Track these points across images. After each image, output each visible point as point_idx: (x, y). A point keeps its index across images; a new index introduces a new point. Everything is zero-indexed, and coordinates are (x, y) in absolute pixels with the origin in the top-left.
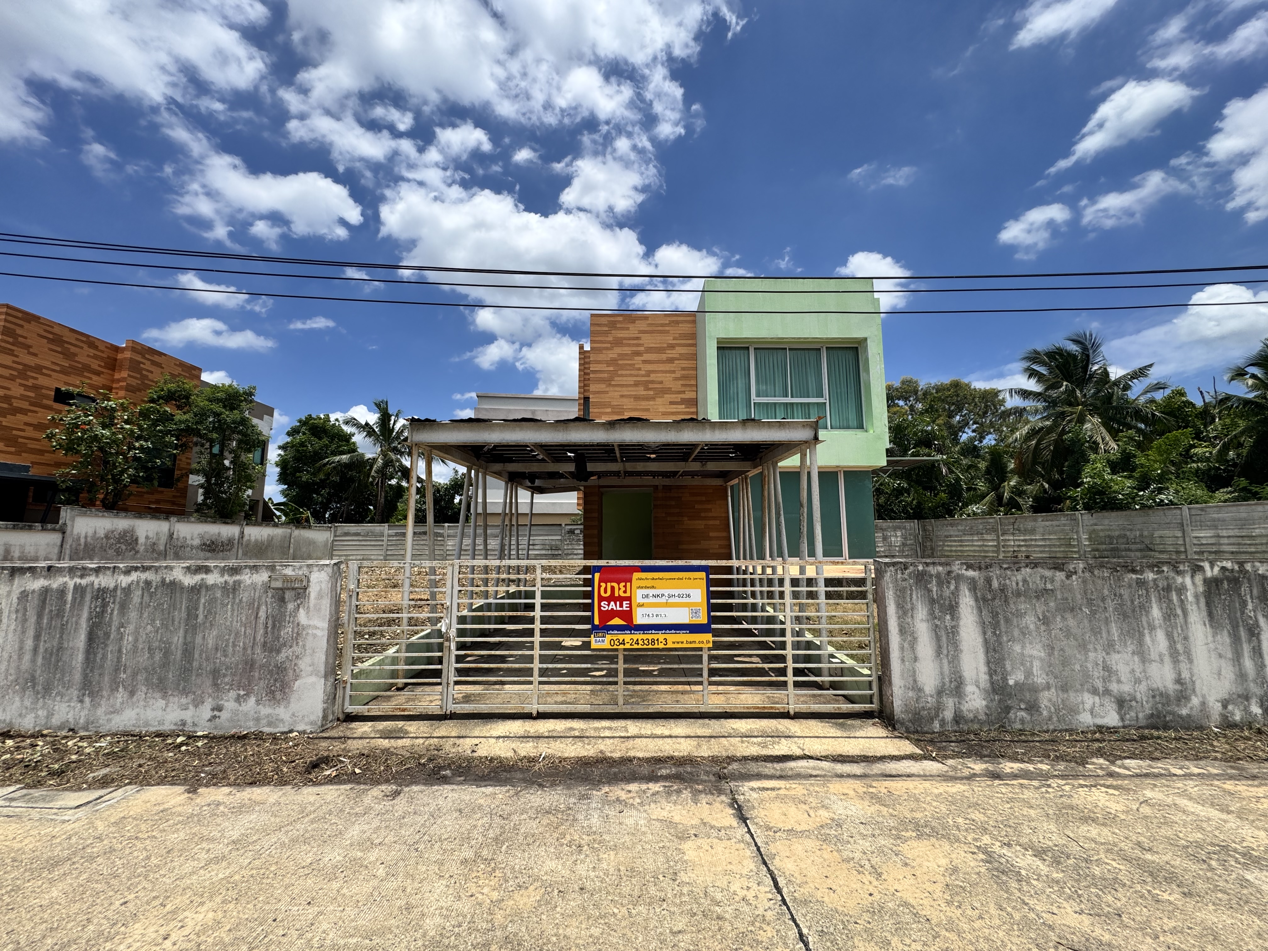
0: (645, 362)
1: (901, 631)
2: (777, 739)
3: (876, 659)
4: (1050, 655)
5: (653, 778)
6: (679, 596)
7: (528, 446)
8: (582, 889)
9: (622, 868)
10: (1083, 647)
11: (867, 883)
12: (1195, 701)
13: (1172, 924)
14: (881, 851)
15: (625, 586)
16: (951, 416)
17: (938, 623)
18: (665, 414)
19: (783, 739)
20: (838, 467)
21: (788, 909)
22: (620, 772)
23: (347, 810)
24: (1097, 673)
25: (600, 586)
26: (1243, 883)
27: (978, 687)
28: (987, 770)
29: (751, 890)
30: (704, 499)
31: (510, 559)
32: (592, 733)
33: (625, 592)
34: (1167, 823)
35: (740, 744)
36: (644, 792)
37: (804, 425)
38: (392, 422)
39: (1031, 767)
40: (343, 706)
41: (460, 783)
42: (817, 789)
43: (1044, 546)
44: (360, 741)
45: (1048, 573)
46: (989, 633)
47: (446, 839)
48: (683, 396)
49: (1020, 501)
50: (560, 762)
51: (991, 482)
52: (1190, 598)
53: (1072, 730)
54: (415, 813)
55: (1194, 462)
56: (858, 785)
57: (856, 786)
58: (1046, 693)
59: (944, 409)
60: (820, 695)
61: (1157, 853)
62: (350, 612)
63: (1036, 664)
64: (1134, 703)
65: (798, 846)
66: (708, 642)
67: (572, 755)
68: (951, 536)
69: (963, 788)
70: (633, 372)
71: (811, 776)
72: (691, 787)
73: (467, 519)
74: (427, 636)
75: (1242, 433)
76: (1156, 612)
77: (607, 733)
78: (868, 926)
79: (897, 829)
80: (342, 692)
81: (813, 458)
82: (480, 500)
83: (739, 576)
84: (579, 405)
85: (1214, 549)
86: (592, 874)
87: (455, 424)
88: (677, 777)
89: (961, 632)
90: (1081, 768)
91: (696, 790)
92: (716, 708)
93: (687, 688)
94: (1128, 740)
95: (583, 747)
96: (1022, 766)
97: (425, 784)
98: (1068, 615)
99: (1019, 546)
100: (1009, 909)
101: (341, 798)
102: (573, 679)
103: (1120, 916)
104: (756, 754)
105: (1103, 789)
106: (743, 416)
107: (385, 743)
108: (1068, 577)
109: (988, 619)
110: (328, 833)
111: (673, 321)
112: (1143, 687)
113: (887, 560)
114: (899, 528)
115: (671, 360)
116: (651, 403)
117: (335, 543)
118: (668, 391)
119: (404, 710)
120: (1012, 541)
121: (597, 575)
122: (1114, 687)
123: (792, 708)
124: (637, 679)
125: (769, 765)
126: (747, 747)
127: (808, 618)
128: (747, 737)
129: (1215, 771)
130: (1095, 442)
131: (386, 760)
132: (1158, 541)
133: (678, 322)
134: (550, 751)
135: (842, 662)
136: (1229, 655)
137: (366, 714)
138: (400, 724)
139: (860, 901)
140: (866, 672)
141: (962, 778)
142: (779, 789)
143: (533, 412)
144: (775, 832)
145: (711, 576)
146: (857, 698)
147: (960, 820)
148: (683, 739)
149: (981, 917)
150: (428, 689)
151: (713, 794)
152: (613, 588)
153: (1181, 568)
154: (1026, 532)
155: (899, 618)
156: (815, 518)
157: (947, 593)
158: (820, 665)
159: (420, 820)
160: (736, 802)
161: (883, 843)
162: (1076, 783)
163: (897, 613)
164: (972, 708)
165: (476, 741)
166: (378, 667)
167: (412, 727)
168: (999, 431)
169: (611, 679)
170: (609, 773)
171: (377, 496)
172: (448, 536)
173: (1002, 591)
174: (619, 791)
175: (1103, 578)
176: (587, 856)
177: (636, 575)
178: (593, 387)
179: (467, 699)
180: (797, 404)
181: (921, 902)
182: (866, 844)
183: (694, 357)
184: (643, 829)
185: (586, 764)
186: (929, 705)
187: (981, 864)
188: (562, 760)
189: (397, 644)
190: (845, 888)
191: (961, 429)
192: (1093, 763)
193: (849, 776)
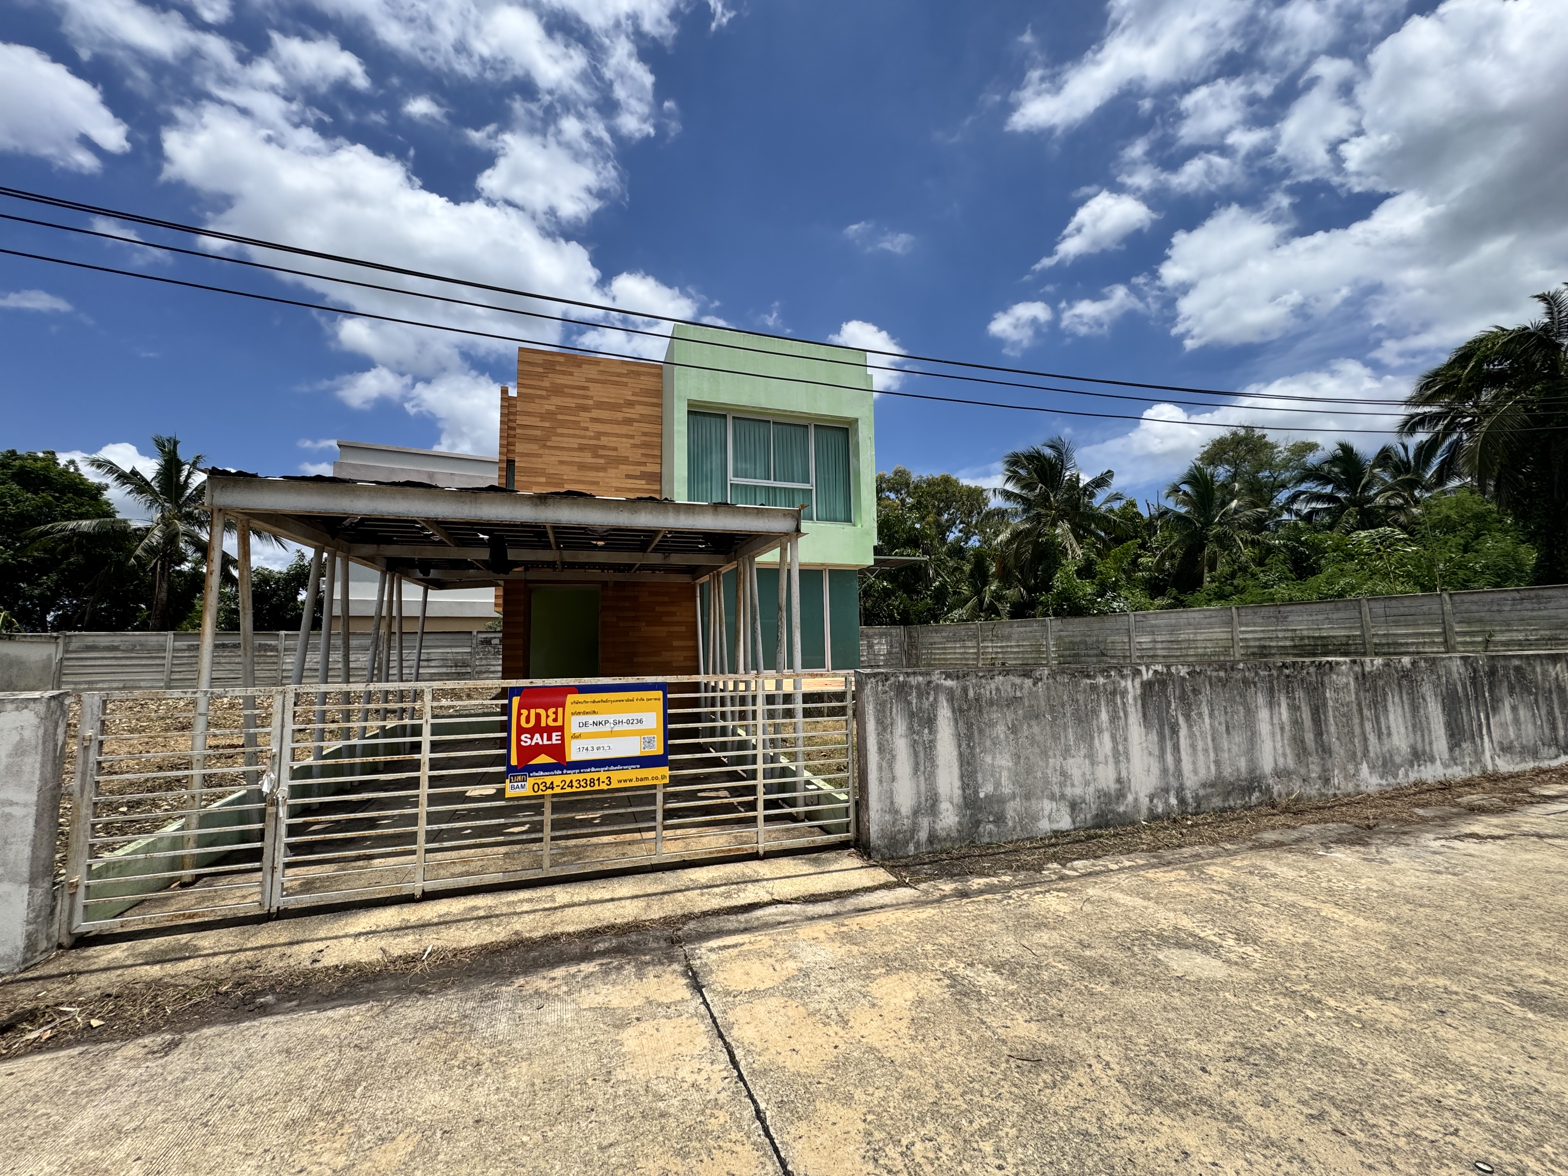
0: (594, 420)
1: (879, 749)
2: (743, 886)
3: (853, 782)
4: (1016, 764)
5: (586, 956)
6: (628, 722)
7: (416, 522)
8: (477, 1122)
9: (537, 1081)
10: (1044, 754)
11: (833, 1035)
12: (1130, 798)
13: (1103, 1013)
14: (849, 996)
15: (556, 713)
16: (939, 514)
17: (917, 738)
18: (618, 490)
19: (750, 885)
20: (823, 564)
21: (745, 1084)
22: (541, 956)
23: (72, 1088)
24: (1055, 779)
25: (519, 715)
26: (1157, 962)
27: (952, 803)
28: (956, 889)
29: (703, 1072)
30: (666, 599)
31: (387, 681)
32: (505, 910)
33: (555, 720)
34: (1104, 917)
35: (699, 898)
36: (574, 976)
37: (785, 514)
38: (185, 473)
39: (995, 880)
40: (70, 923)
41: (292, 1010)
42: (785, 937)
43: (1018, 652)
44: (103, 976)
45: (1018, 681)
46: (964, 746)
47: (260, 1098)
48: (643, 469)
49: (1000, 607)
50: (455, 955)
51: (974, 585)
52: (1131, 701)
53: (1033, 838)
54: (206, 1069)
55: (1140, 571)
56: (829, 926)
57: (826, 927)
58: (1012, 804)
59: (934, 506)
60: (794, 829)
61: (1094, 948)
62: (84, 774)
63: (1005, 774)
64: (1083, 805)
65: (760, 1008)
66: (663, 777)
67: (474, 943)
68: (935, 643)
69: (933, 911)
70: (577, 432)
71: (779, 923)
72: (636, 960)
73: (316, 624)
74: (241, 800)
75: (1176, 545)
76: (1104, 716)
77: (526, 907)
78: (832, 1083)
79: (866, 968)
80: (67, 901)
81: (794, 553)
82: (337, 596)
83: (707, 695)
84: (500, 469)
85: (1151, 653)
86: (494, 1098)
87: (292, 482)
88: (620, 950)
89: (938, 747)
90: (1038, 876)
91: (642, 963)
92: (672, 857)
93: (637, 836)
94: (1077, 842)
95: (491, 930)
96: (987, 880)
97: (225, 1023)
98: (1033, 723)
99: (997, 653)
100: (969, 1032)
101: (60, 1071)
102: (478, 841)
103: (1061, 1016)
104: (717, 907)
105: (1055, 893)
106: (717, 499)
107: (155, 971)
108: (1035, 684)
109: (963, 730)
110: (29, 1133)
111: (633, 372)
112: (1091, 790)
113: (868, 671)
114: (886, 635)
115: (628, 422)
116: (601, 474)
117: (66, 663)
118: (625, 461)
119: (191, 916)
120: (991, 647)
121: (516, 700)
122: (1068, 791)
123: (762, 847)
124: (570, 832)
125: (733, 918)
126: (708, 900)
127: (784, 740)
128: (707, 887)
129: (1141, 862)
130: (1065, 547)
131: (155, 997)
132: (1110, 646)
133: (638, 374)
134: (439, 943)
135: (819, 789)
136: (1157, 753)
137: (119, 930)
138: (184, 938)
139: (824, 1057)
140: (843, 797)
141: (932, 902)
142: (743, 944)
143: (431, 475)
144: (735, 997)
145: (669, 696)
146: (833, 828)
147: (929, 947)
148: (629, 901)
149: (942, 1047)
150: (239, 879)
151: (662, 964)
152: (538, 716)
153: (1125, 672)
154: (1003, 638)
155: (878, 735)
156: (794, 624)
157: (926, 705)
158: (794, 794)
159: (215, 1077)
160: (691, 969)
161: (852, 986)
162: (1033, 890)
163: (876, 729)
164: (945, 826)
165: (320, 945)
166: (142, 856)
167: (207, 941)
168: (983, 532)
169: (533, 836)
170: (526, 960)
171: (152, 586)
172: (285, 650)
173: (977, 700)
174: (539, 982)
175: (1064, 685)
176: (488, 1075)
177: (571, 698)
178: (520, 447)
179: (308, 886)
180: (781, 488)
181: (887, 1043)
182: (833, 991)
183: (659, 420)
184: (570, 1025)
185: (493, 952)
186: (905, 828)
187: (946, 990)
188: (457, 952)
189: (181, 817)
190: (809, 1046)
191: (948, 529)
192: (1048, 869)
193: (820, 917)
